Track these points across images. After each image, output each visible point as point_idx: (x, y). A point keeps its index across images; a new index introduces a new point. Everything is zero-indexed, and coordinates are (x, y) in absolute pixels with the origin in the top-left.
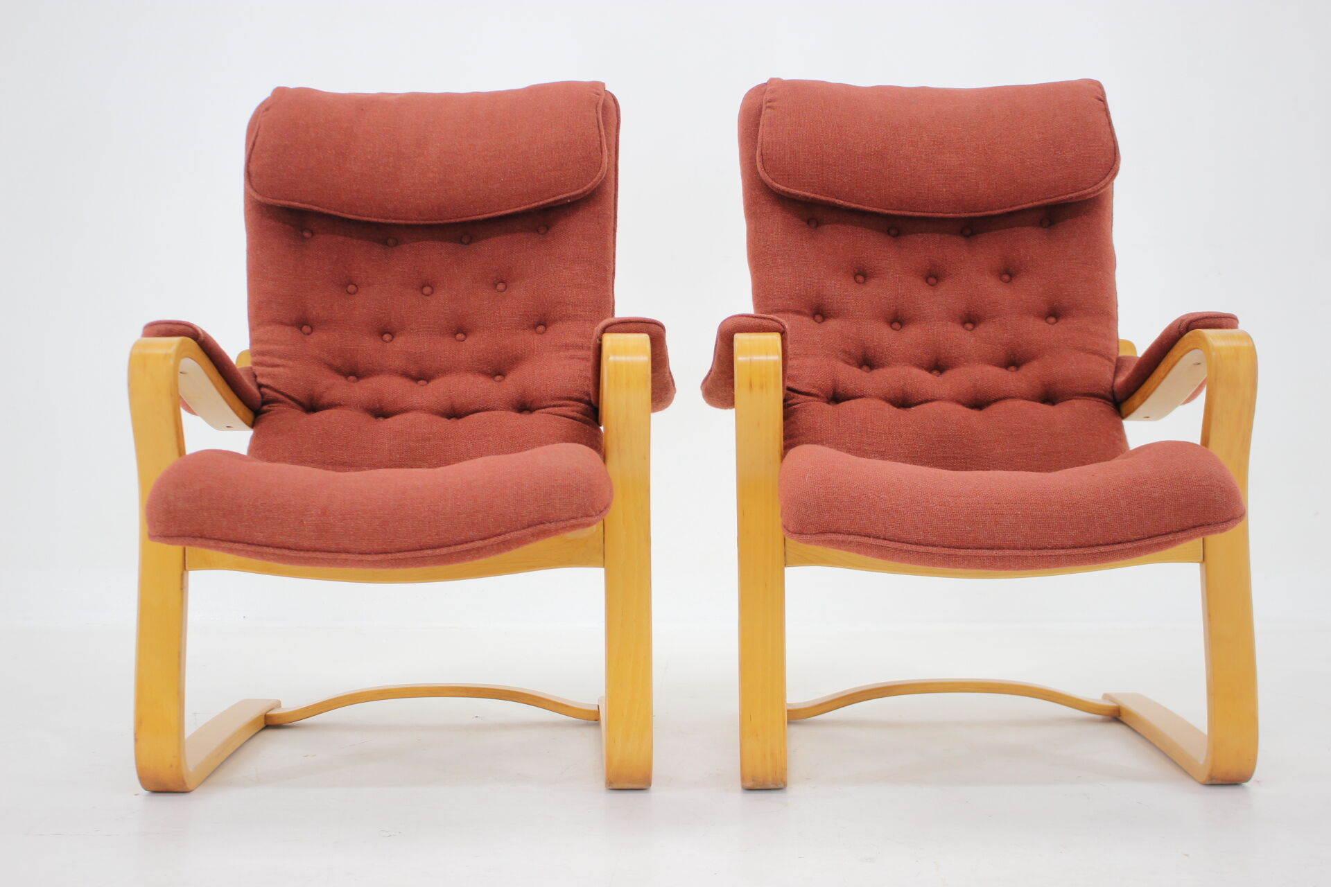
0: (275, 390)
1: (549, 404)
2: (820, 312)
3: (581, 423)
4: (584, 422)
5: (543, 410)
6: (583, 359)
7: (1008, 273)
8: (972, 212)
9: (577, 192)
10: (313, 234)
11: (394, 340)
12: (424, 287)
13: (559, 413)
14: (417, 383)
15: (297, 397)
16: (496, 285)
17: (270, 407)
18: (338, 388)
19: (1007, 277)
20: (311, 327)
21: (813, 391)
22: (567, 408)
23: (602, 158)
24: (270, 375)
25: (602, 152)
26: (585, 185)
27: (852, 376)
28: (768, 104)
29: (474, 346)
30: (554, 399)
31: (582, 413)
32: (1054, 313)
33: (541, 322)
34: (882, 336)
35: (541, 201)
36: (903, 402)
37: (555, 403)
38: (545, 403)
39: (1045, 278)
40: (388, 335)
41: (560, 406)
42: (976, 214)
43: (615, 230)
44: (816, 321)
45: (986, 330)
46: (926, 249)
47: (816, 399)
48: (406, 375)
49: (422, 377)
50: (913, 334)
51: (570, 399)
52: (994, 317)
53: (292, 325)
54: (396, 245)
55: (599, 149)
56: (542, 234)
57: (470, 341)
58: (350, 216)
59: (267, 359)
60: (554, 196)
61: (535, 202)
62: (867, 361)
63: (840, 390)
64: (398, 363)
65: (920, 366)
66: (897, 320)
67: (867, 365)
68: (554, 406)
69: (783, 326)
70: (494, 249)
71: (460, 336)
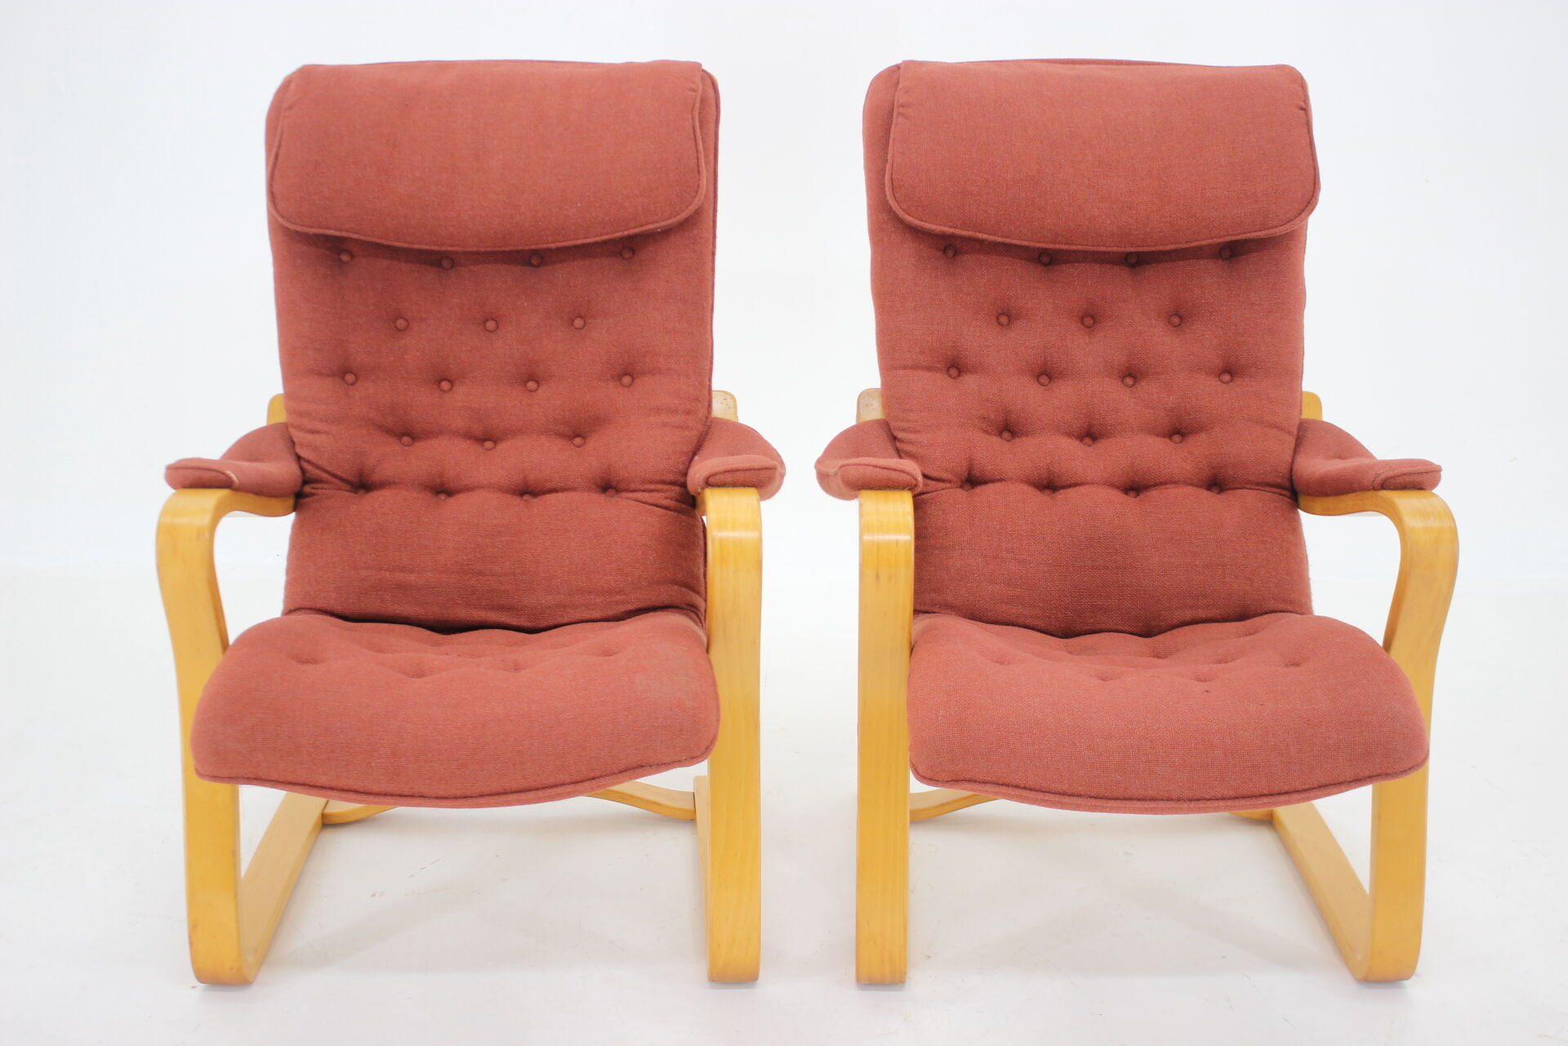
0: (317, 467)
1: (638, 488)
2: (956, 366)
3: (676, 514)
4: (680, 511)
5: (631, 495)
6: (677, 427)
7: (1179, 317)
8: (1139, 246)
9: (669, 222)
10: (352, 256)
11: (454, 389)
12: (487, 320)
13: (650, 501)
14: (482, 445)
15: (344, 476)
16: (573, 321)
17: (313, 488)
18: (389, 459)
19: (1176, 320)
20: (356, 375)
21: (944, 476)
22: (660, 494)
23: (699, 180)
24: (310, 446)
25: (699, 172)
26: (679, 214)
27: (992, 452)
28: (901, 110)
29: (550, 400)
30: (644, 482)
31: (677, 500)
32: (1230, 370)
33: (627, 372)
34: (1027, 396)
35: (626, 230)
36: (1049, 484)
37: (646, 487)
38: (633, 486)
39: (1221, 327)
40: (448, 383)
41: (652, 491)
42: (1145, 248)
43: (713, 254)
44: (950, 376)
45: (1149, 389)
46: (1082, 284)
47: (948, 485)
48: (469, 436)
49: (487, 438)
50: (1065, 393)
51: (664, 482)
52: (1159, 374)
53: (333, 375)
54: (452, 267)
55: (696, 169)
56: (627, 259)
57: (543, 392)
58: (397, 244)
59: (305, 422)
60: (642, 226)
61: (620, 231)
62: (1009, 428)
63: (976, 472)
64: (459, 423)
65: (1069, 434)
66: (1046, 373)
67: (1009, 431)
68: (644, 491)
69: (916, 479)
70: (568, 278)
71: (532, 385)
